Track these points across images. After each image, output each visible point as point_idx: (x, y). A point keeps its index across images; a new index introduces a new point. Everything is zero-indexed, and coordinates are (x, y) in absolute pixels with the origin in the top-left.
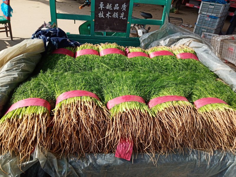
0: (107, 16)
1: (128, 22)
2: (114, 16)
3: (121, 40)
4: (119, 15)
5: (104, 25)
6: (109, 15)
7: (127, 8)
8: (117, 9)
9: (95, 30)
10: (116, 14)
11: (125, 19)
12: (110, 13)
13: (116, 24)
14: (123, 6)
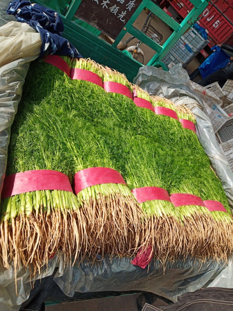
0: (102, 4)
1: (125, 28)
2: (112, 10)
3: (103, 47)
4: (119, 12)
5: (92, 13)
6: (107, 4)
7: (134, 9)
8: (121, 2)
9: (75, 14)
10: (115, 8)
11: (124, 21)
12: (109, 2)
13: (109, 22)
14: (130, 3)
